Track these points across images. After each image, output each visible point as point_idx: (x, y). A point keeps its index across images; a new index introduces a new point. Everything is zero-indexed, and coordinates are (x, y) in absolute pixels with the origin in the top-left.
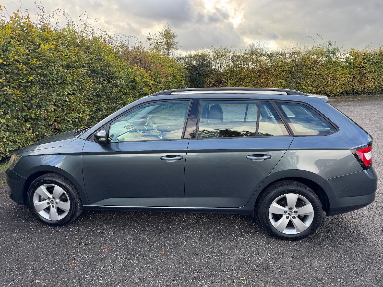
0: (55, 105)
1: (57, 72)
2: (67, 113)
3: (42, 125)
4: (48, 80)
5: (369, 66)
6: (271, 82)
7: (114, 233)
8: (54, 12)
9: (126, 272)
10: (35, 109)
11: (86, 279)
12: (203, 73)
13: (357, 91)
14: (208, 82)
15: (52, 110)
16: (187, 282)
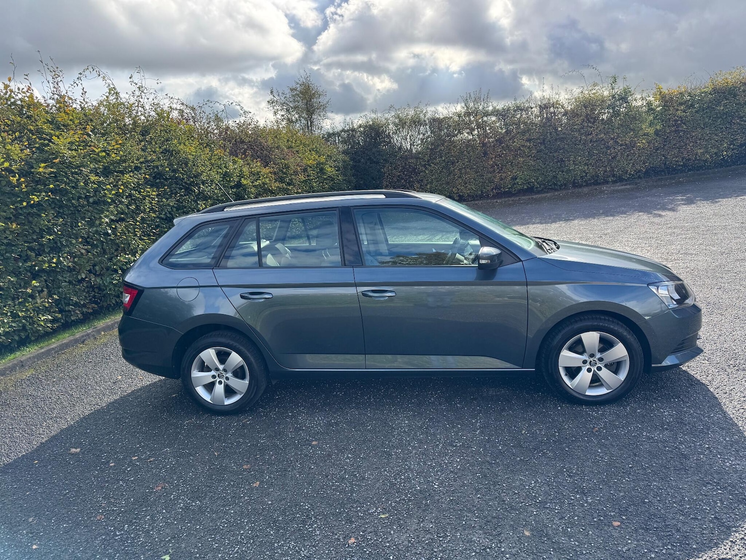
0: (88, 243)
1: (86, 183)
2: (112, 255)
3: (66, 282)
4: (69, 200)
5: (692, 116)
6: (508, 163)
7: (177, 461)
8: (80, 74)
9: (186, 521)
10: (49, 253)
11: (117, 538)
12: (378, 157)
13: (674, 166)
14: (389, 174)
15: (82, 254)
16: (287, 528)
